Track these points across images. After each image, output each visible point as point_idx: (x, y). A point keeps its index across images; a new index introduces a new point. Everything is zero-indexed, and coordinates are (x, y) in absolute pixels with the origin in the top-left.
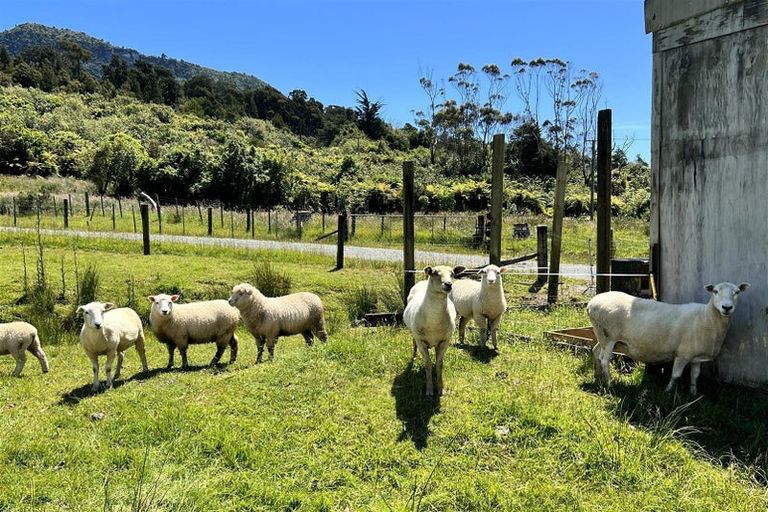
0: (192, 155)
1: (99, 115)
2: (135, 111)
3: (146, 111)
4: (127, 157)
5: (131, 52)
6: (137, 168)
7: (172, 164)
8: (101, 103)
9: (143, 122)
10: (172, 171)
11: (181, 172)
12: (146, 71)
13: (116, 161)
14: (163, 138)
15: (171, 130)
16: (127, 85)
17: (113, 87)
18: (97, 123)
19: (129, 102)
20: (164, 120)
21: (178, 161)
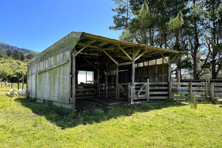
0: (20, 72)
1: (3, 63)
2: (12, 62)
3: (15, 62)
4: (5, 73)
5: (15, 47)
6: (7, 75)
7: (15, 74)
8: (4, 60)
9: (13, 65)
10: (15, 76)
11: (17, 76)
12: (17, 53)
13: (3, 74)
14: (18, 68)
15: (20, 66)
16: (11, 56)
17: (8, 56)
18: (2, 65)
19: (11, 60)
20: (19, 64)
21: (17, 74)
